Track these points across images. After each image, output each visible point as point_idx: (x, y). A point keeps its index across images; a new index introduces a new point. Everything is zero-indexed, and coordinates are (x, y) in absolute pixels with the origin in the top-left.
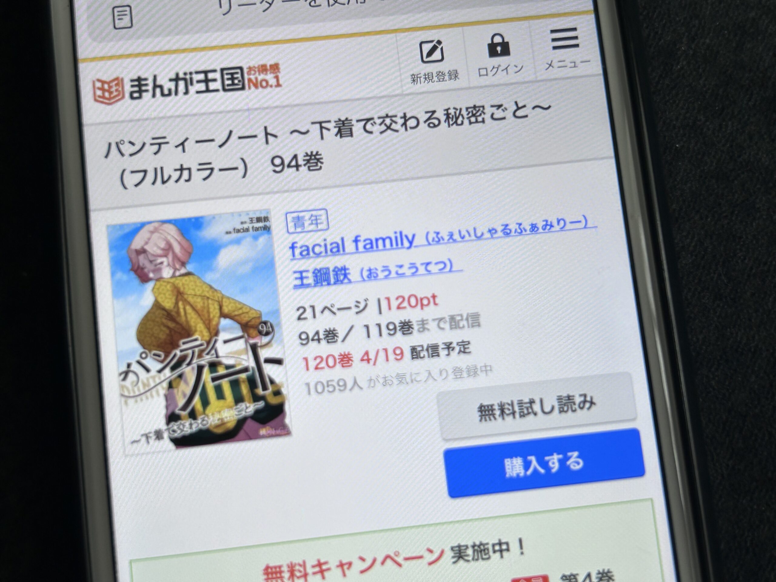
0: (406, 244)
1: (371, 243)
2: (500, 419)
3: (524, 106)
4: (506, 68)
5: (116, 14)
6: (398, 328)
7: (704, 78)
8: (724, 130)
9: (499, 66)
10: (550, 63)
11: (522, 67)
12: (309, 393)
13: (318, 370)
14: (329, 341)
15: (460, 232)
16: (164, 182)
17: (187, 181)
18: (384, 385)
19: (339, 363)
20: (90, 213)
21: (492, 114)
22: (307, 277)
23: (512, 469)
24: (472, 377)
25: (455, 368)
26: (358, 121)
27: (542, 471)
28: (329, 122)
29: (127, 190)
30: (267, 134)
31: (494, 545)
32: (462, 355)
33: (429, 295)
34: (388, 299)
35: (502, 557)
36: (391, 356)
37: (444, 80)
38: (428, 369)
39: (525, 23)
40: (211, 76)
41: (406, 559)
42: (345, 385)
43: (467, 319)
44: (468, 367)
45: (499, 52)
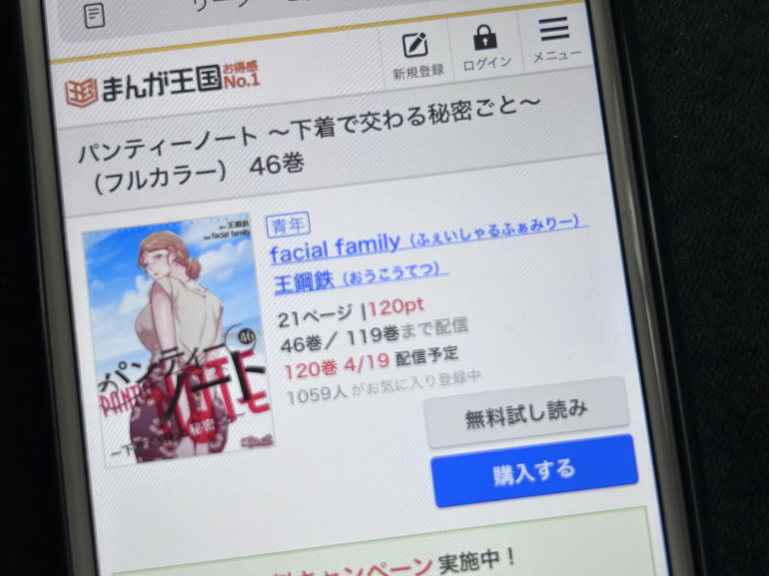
0: (391, 247)
1: (354, 247)
2: (488, 426)
3: (512, 101)
4: (493, 62)
5: (88, 13)
6: (383, 334)
7: (703, 65)
8: (723, 119)
9: (486, 59)
10: (538, 55)
11: (510, 59)
12: (292, 402)
13: (301, 379)
14: (313, 348)
15: (446, 234)
16: (140, 187)
17: (164, 185)
18: (369, 393)
19: (323, 370)
20: (64, 219)
21: (479, 110)
22: (288, 283)
23: (501, 478)
24: (459, 383)
25: (441, 375)
26: (339, 119)
27: (532, 479)
28: (309, 121)
29: (103, 196)
30: (245, 135)
31: (483, 555)
32: (450, 361)
33: (415, 300)
34: (372, 304)
35: (491, 567)
36: (376, 363)
37: (429, 75)
38: (413, 376)
39: (513, 13)
40: (186, 75)
41: (393, 570)
42: (329, 393)
43: (454, 324)
44: (455, 374)
45: (486, 44)
